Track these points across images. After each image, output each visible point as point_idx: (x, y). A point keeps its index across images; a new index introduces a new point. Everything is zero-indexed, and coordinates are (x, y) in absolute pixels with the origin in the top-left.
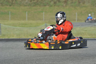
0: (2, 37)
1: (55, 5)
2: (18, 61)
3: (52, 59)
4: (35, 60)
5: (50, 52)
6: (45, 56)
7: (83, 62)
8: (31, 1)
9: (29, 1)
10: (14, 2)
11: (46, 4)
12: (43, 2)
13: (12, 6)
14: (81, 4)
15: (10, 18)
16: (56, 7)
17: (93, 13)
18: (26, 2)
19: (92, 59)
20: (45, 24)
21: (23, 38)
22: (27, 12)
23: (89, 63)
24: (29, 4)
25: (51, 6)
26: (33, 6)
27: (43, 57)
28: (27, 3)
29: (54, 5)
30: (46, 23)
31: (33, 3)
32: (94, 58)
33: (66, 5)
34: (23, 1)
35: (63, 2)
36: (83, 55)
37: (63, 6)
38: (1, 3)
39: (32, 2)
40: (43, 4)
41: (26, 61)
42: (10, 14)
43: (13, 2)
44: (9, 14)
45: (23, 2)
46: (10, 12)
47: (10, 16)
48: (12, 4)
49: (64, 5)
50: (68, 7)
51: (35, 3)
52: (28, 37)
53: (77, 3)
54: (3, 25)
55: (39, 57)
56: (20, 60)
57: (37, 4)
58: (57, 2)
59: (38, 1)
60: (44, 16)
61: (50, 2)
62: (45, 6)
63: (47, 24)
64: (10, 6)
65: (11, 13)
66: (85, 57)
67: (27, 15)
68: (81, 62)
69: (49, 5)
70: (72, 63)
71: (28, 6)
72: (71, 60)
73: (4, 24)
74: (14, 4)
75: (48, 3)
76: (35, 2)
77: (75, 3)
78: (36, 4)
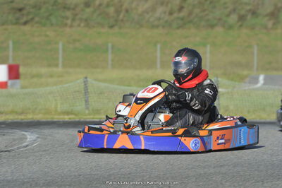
0: (92, 117)
1: (241, 26)
2: (145, 178)
8: (171, 14)
9: (165, 13)
10: (121, 16)
11: (215, 22)
12: (207, 15)
13: (116, 29)
15: (110, 62)
16: (244, 31)
18: (157, 15)
22: (159, 46)
24: (166, 22)
25: (231, 27)
26: (178, 28)
28: (159, 19)
29: (240, 23)
30: (217, 77)
31: (178, 18)
33: (274, 24)
34: (148, 13)
35: (267, 15)
37: (266, 27)
38: (86, 20)
39: (175, 15)
40: (208, 20)
42: (110, 51)
43: (118, 16)
44: (107, 51)
45: (147, 16)
46: (110, 45)
47: (110, 57)
48: (116, 21)
49: (270, 24)
50: (279, 31)
51: (182, 19)
54: (94, 82)
57: (190, 22)
58: (249, 17)
59: (190, 13)
60: (208, 55)
61: (228, 15)
62: (212, 26)
63: (219, 79)
64: (111, 27)
65: (113, 47)
67: (158, 54)
69: (223, 26)
71: (163, 27)
73: (96, 80)
74: (122, 21)
75: (220, 19)
76: (182, 14)
78: (184, 23)
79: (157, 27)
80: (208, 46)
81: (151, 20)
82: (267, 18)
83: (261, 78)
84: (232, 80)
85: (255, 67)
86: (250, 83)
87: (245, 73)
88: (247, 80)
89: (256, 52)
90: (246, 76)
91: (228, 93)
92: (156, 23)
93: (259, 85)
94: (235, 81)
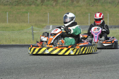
1: (42, 5)
3: (43, 66)
4: (23, 68)
5: (40, 60)
6: (35, 64)
7: (80, 70)
11: (32, 3)
14: (75, 2)
16: (44, 7)
17: (89, 14)
19: (89, 67)
20: (31, 27)
21: (5, 44)
23: (87, 71)
24: (11, 3)
25: (38, 5)
26: (15, 6)
27: (32, 64)
28: (7, 1)
29: (42, 4)
32: (92, 66)
33: (56, 4)
36: (80, 63)
37: (52, 5)
41: (12, 69)
49: (54, 4)
50: (58, 7)
52: (10, 43)
53: (70, 2)
55: (28, 64)
56: (4, 69)
57: (20, 3)
58: (45, 1)
60: (29, 17)
62: (30, 5)
63: (34, 27)
66: (82, 64)
68: (77, 70)
69: (35, 5)
70: (67, 71)
71: (9, 5)
72: (66, 68)
75: (33, 2)
77: (67, 1)
78: (18, 3)
79: (7, 5)
80: (29, 13)
81: (4, 2)
82: (53, 2)
83: (51, 26)
84: (39, 28)
85: (48, 22)
86: (46, 29)
87: (44, 24)
88: (45, 27)
89: (48, 16)
90: (45, 26)
91: (37, 33)
92: (6, 3)
93: (50, 29)
94: (40, 28)
